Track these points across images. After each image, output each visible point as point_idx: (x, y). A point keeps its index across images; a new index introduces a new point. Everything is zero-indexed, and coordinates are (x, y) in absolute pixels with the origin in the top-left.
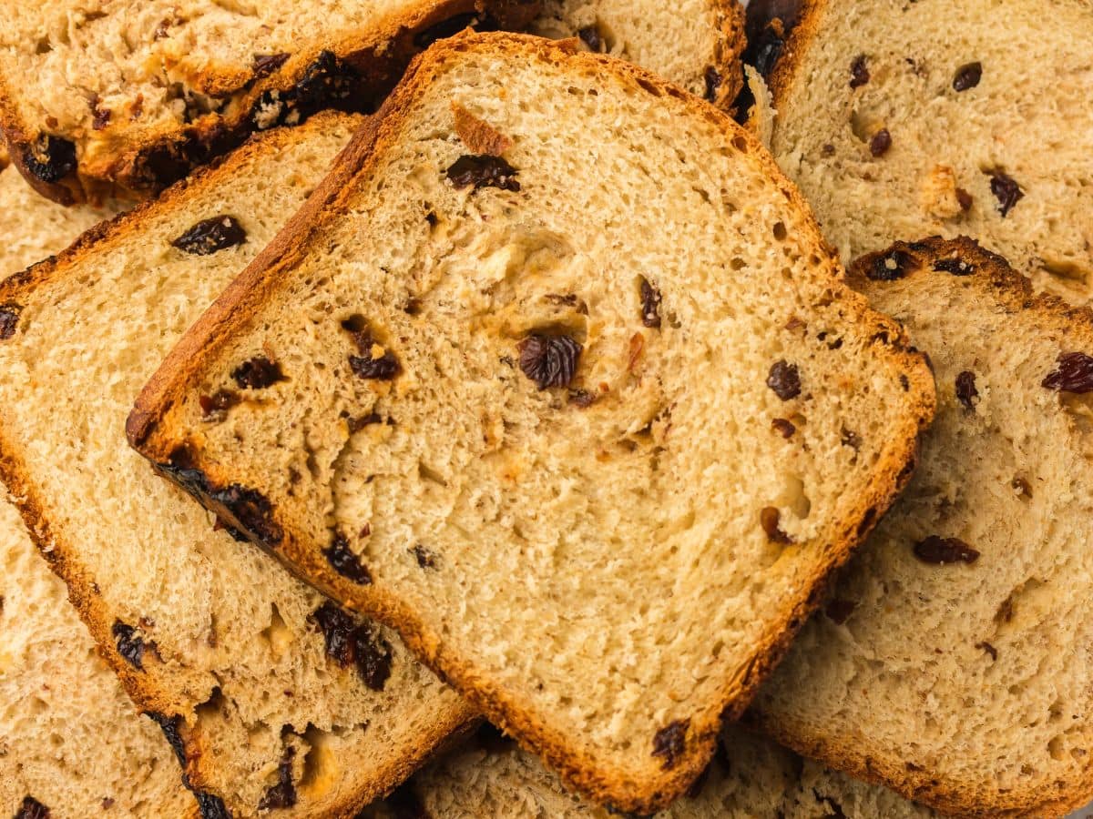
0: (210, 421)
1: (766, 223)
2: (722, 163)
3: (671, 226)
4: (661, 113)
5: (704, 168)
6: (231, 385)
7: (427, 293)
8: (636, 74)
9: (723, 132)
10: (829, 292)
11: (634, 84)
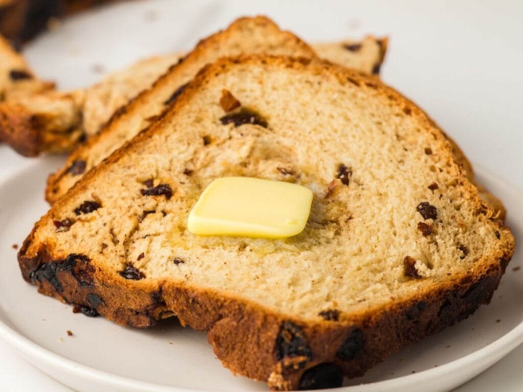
0: (59, 232)
1: (421, 147)
2: (397, 120)
3: (362, 143)
4: (360, 95)
5: (386, 121)
6: (72, 215)
7: (199, 170)
8: (347, 75)
9: (398, 105)
10: (457, 181)
11: (345, 80)
